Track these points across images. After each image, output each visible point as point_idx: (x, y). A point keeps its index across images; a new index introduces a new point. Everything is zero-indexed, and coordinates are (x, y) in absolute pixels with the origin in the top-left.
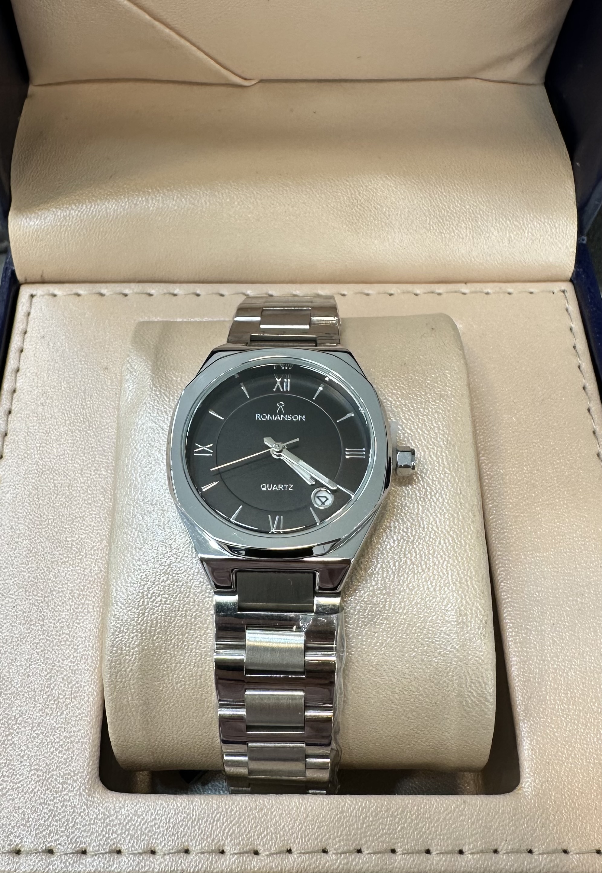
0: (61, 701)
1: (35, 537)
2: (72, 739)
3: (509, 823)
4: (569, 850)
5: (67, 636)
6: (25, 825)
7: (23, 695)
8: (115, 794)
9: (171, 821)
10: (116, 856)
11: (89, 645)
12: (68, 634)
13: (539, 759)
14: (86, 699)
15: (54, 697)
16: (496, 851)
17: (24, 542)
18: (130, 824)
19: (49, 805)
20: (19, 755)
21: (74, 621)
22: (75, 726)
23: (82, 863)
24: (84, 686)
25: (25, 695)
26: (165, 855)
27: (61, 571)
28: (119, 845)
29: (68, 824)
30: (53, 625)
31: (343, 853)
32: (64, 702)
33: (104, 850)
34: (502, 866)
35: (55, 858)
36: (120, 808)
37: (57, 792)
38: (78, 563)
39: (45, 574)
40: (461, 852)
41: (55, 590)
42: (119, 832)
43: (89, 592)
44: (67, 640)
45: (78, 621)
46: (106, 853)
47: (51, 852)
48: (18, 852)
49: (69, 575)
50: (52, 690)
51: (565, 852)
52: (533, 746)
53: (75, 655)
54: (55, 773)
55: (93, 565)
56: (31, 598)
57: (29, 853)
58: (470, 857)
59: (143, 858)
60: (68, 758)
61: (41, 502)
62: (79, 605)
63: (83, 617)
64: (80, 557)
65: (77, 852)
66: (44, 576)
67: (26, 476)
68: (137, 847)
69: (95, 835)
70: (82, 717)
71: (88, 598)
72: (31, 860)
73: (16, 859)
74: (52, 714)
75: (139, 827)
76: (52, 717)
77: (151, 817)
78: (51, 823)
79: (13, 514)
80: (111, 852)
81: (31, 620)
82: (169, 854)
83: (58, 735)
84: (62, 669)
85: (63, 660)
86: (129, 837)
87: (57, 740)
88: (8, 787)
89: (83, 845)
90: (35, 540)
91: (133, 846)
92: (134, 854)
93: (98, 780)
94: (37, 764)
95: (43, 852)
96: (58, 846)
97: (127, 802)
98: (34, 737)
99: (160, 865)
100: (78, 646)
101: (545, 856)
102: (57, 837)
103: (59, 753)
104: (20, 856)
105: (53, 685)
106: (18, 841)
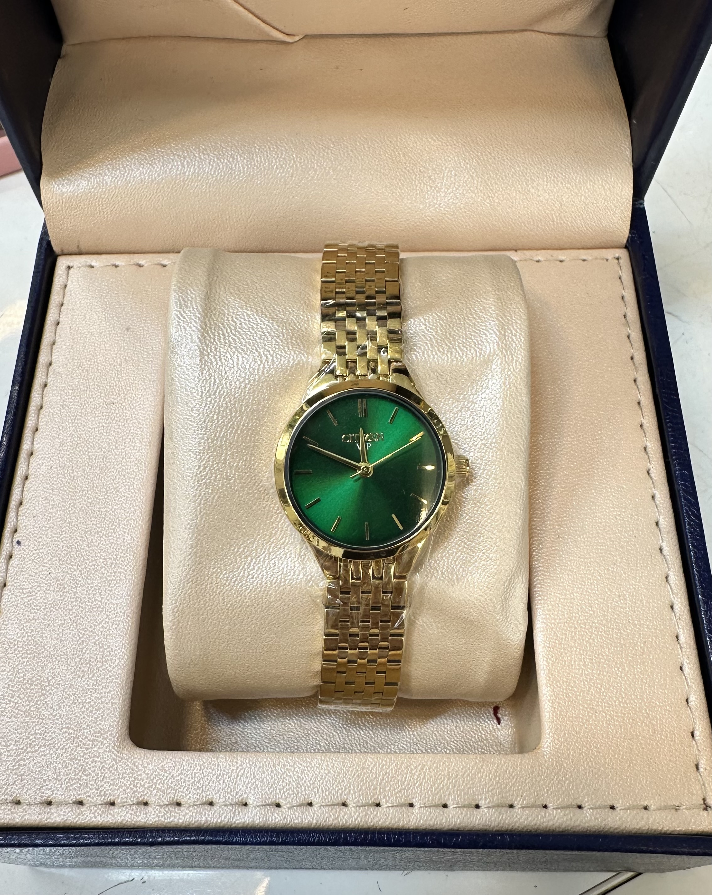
0: (93, 664)
1: (69, 507)
2: (103, 700)
3: (526, 779)
4: (583, 806)
5: (100, 603)
6: (56, 779)
7: (56, 658)
8: (142, 751)
9: (197, 775)
10: (142, 807)
11: (121, 612)
12: (101, 601)
13: (559, 720)
14: (117, 661)
15: (86, 660)
16: (511, 806)
17: (59, 513)
18: (157, 779)
19: (80, 760)
20: (51, 714)
21: (106, 589)
22: (105, 688)
23: (110, 814)
24: (116, 650)
25: (58, 658)
26: (190, 806)
27: (94, 541)
28: (146, 797)
29: (97, 778)
30: (85, 593)
31: (362, 806)
32: (96, 665)
33: (132, 801)
34: (517, 819)
35: (85, 809)
36: (148, 764)
37: (87, 749)
38: (111, 533)
39: (78, 543)
40: (477, 806)
41: (88, 559)
42: (146, 786)
43: (122, 561)
44: (100, 607)
45: (110, 589)
46: (134, 804)
47: (81, 803)
48: (50, 803)
49: (102, 544)
50: (84, 653)
51: (580, 807)
52: (555, 708)
53: (107, 620)
54: (86, 731)
55: (126, 535)
56: (64, 566)
57: (60, 804)
58: (486, 810)
59: (169, 809)
60: (98, 717)
61: (75, 474)
62: (111, 573)
63: (115, 585)
64: (114, 527)
65: (106, 804)
66: (78, 545)
67: (61, 448)
68: (163, 799)
69: (123, 788)
70: (113, 679)
71: (120, 566)
72: (61, 810)
73: (48, 809)
74: (83, 676)
75: (166, 781)
76: (84, 679)
77: (177, 772)
78: (81, 777)
79: (48, 486)
80: (138, 803)
81: (64, 588)
82: (194, 805)
83: (89, 696)
84: (95, 634)
85: (95, 625)
86: (155, 791)
87: (88, 700)
88: (40, 744)
89: (112, 798)
90: (69, 511)
91: (159, 798)
92: (161, 806)
93: (127, 737)
94: (69, 723)
95: (74, 803)
96: (88, 798)
97: (155, 758)
98: (66, 698)
99: (184, 816)
100: (110, 612)
101: (559, 811)
102: (86, 790)
103: (90, 712)
104: (51, 807)
105: (85, 649)
106: (50, 793)
